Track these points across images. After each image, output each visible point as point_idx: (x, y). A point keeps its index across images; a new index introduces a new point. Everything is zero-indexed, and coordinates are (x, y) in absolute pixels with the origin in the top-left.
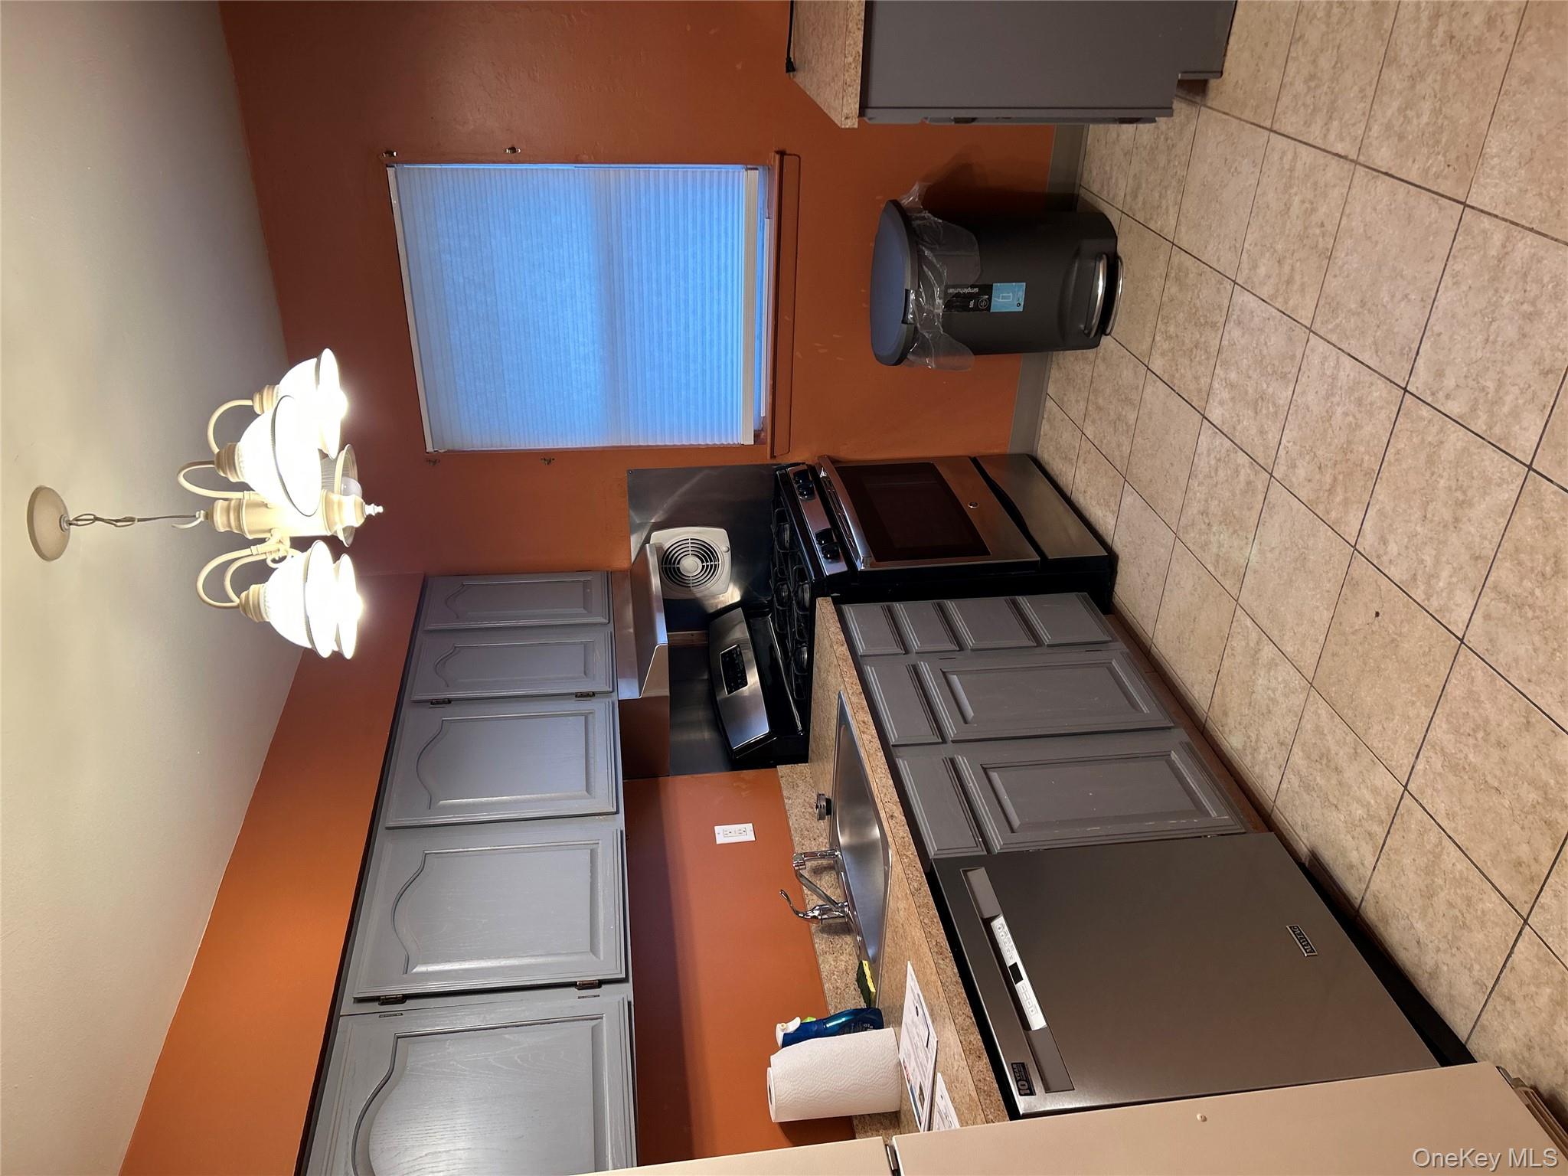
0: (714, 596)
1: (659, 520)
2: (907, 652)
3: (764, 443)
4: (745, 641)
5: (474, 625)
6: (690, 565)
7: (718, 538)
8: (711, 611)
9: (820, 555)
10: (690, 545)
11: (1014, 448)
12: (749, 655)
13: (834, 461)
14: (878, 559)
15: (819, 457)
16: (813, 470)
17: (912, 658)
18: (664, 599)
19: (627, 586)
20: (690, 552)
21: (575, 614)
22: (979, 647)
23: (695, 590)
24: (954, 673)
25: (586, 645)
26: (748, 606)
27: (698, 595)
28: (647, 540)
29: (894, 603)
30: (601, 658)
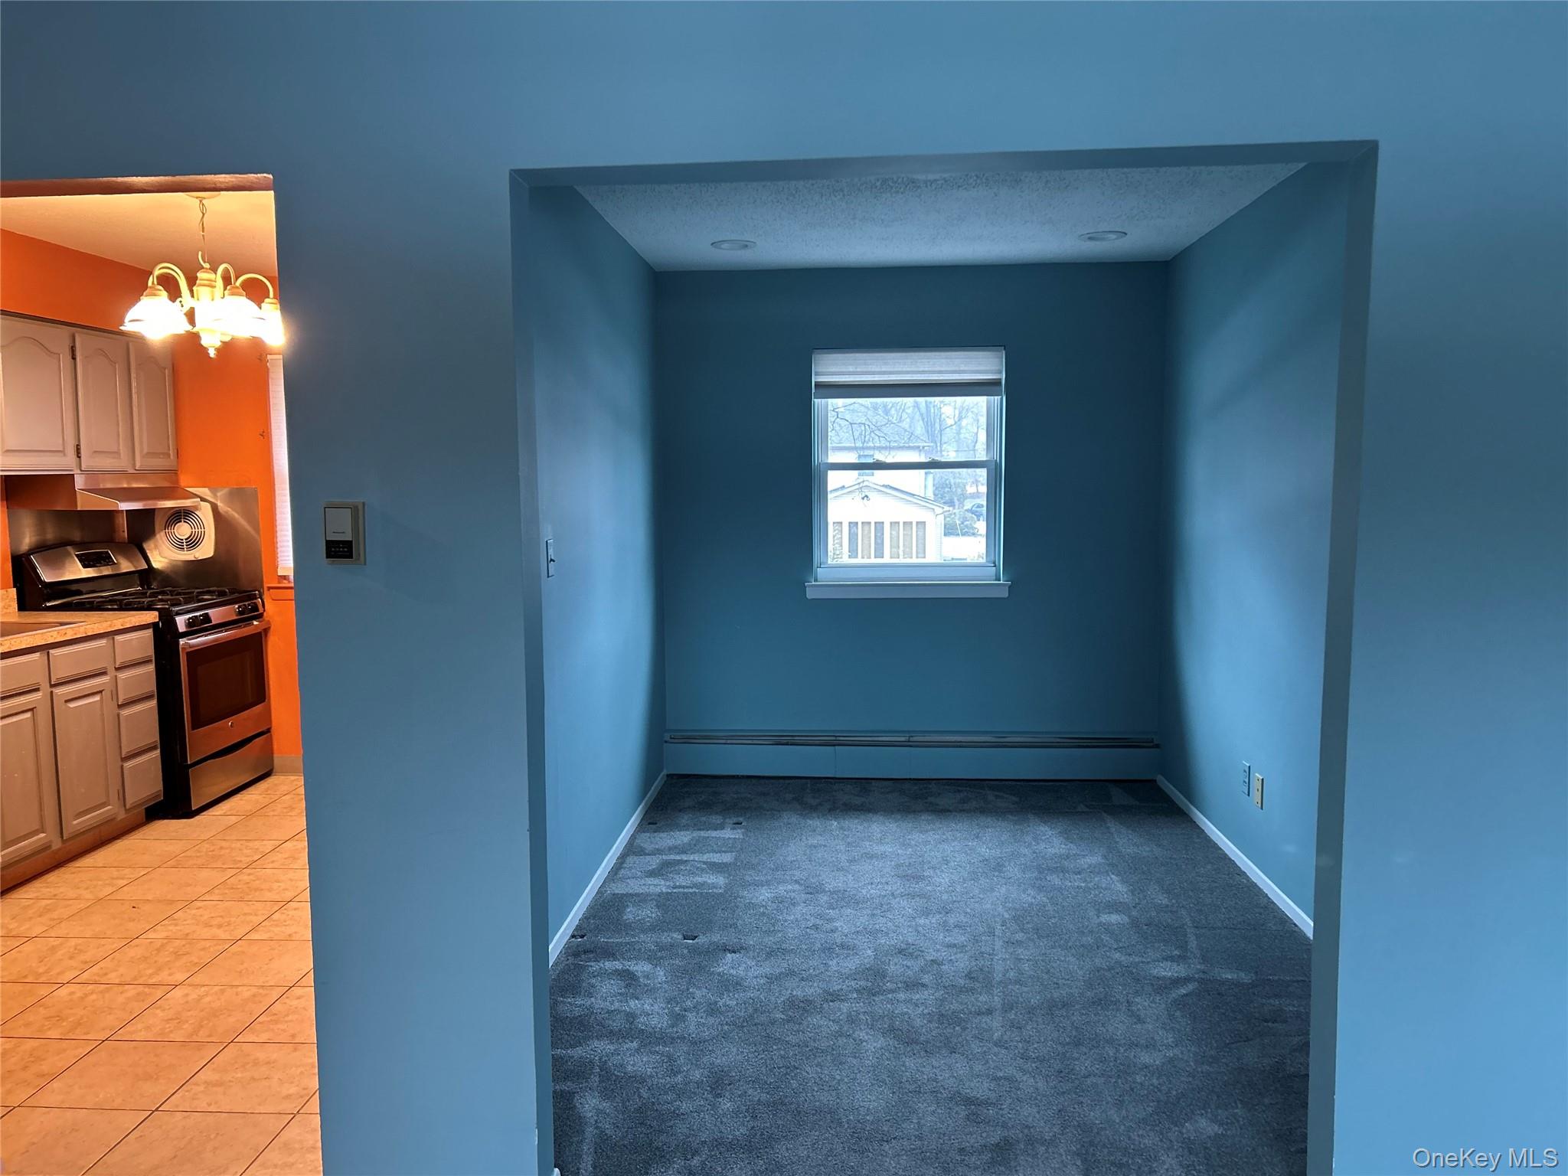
0: (156, 547)
1: (219, 508)
2: (117, 669)
3: (279, 583)
4: (119, 568)
5: (133, 375)
6: (183, 530)
7: (206, 550)
8: (145, 546)
9: (191, 616)
10: (200, 530)
11: (278, 760)
12: (106, 571)
13: (266, 631)
14: (188, 654)
15: (269, 621)
16: (259, 617)
17: (112, 672)
18: (154, 509)
19: (166, 484)
20: (194, 530)
21: (142, 445)
22: (121, 718)
23: (163, 533)
24: (102, 698)
25: (118, 453)
26: (148, 575)
27: (158, 536)
28: (203, 500)
29: (154, 664)
30: (106, 463)
